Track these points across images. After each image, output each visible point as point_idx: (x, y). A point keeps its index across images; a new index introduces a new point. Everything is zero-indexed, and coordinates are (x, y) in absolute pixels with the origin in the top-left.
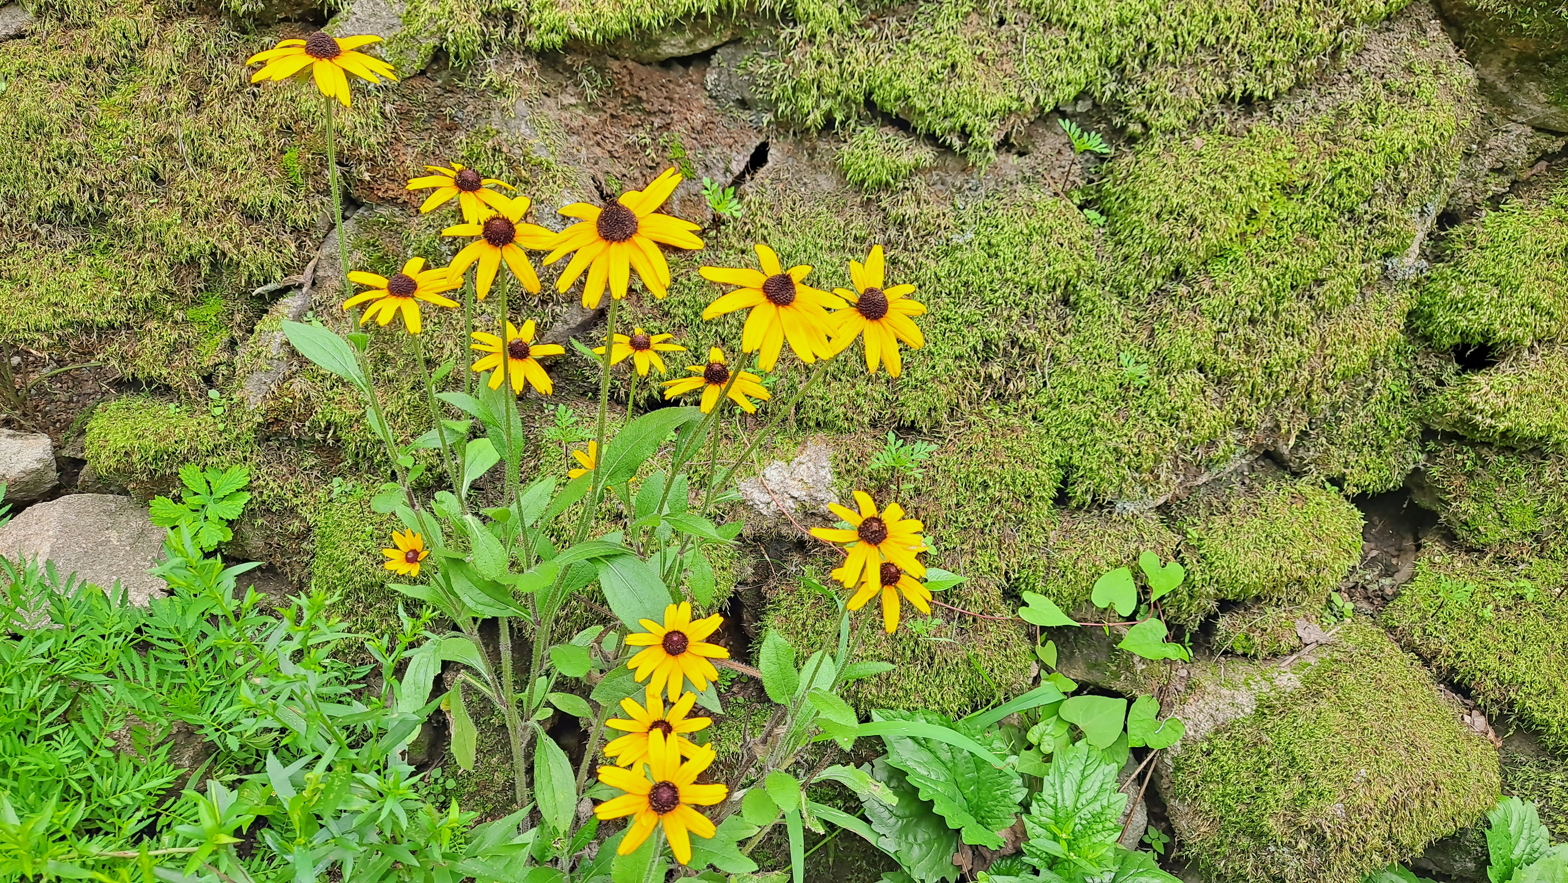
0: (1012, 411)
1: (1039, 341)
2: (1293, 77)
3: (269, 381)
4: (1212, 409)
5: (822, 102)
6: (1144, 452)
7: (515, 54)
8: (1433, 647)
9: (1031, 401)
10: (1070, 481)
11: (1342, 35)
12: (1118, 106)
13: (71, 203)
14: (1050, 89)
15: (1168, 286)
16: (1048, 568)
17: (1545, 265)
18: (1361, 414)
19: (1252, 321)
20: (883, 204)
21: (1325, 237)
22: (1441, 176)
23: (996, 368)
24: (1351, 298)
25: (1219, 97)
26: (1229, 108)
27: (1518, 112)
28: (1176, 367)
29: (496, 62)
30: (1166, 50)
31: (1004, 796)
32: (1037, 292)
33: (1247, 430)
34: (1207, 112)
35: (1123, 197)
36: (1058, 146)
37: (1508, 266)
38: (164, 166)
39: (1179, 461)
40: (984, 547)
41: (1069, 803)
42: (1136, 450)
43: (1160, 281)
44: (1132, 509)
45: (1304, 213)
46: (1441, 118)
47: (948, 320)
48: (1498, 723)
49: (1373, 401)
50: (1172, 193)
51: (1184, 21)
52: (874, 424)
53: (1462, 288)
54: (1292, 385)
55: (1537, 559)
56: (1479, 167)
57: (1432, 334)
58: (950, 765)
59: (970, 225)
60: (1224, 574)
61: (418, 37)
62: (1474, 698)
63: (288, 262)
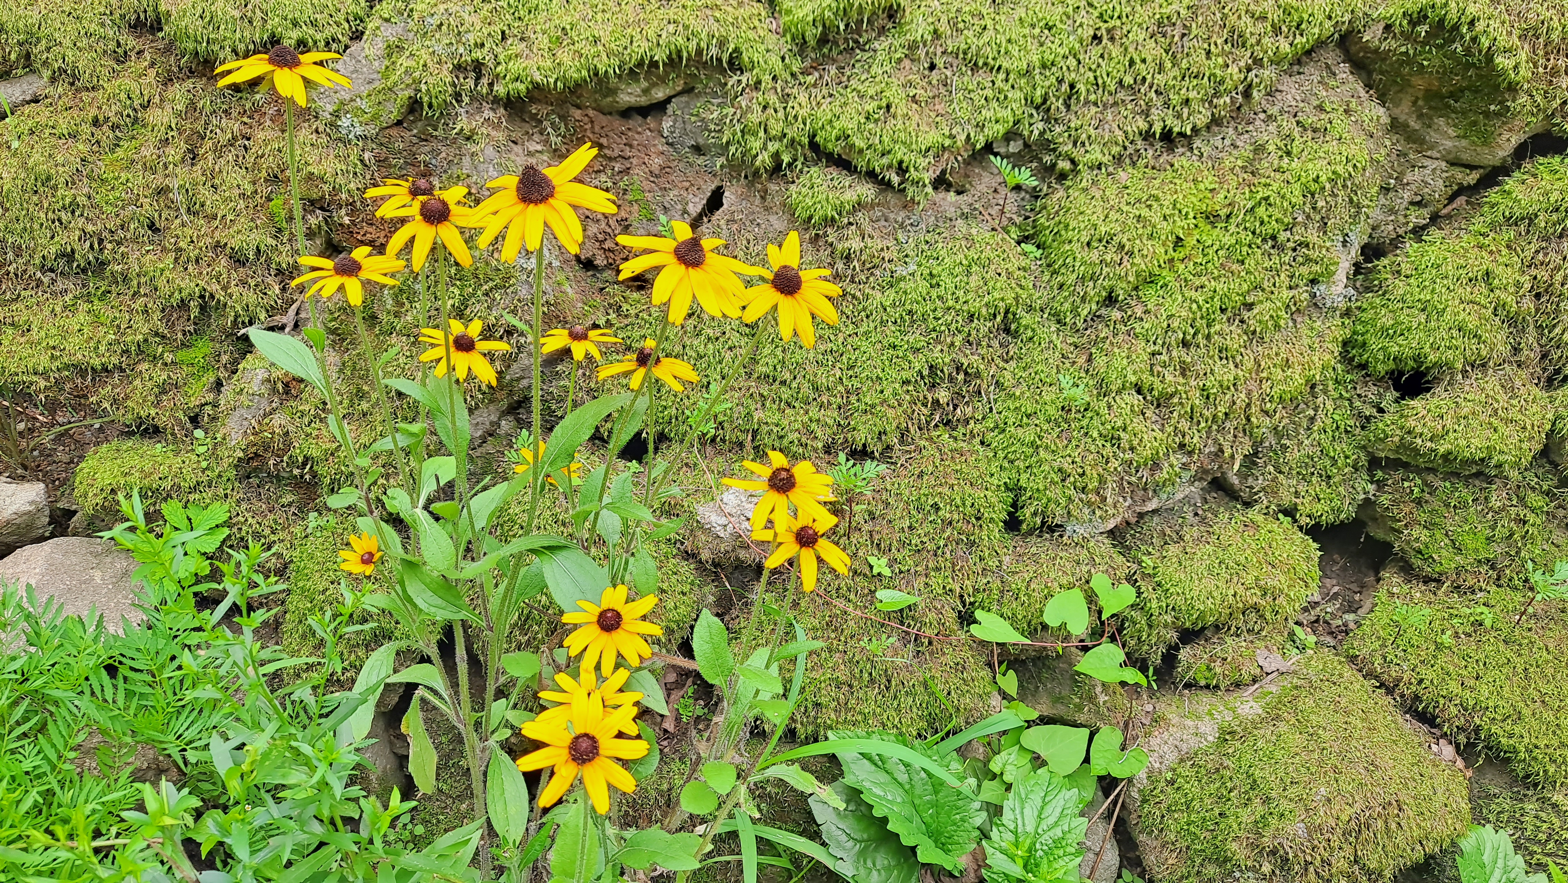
0: (961, 437)
1: (982, 367)
2: (1209, 114)
3: (250, 417)
4: (1153, 430)
5: (770, 144)
6: (1088, 472)
7: (484, 104)
8: (1394, 674)
9: (979, 426)
10: (1020, 504)
11: (1251, 75)
12: (1047, 145)
13: (73, 251)
14: (980, 127)
15: (1103, 311)
16: (1002, 592)
17: (1469, 289)
18: (1306, 442)
19: (1185, 344)
20: (830, 239)
21: (1250, 263)
22: (1358, 206)
23: (943, 394)
24: (1282, 323)
25: (1141, 134)
26: (1152, 145)
27: (1431, 148)
28: (1114, 388)
29: (467, 112)
30: (1088, 90)
31: (963, 820)
32: (978, 319)
33: (1190, 453)
34: (1131, 150)
35: (1056, 230)
36: (994, 185)
37: (1433, 290)
38: (160, 216)
39: (1125, 483)
40: (938, 569)
41: (1030, 828)
42: (1080, 471)
43: (1094, 307)
44: (1082, 531)
45: (1228, 240)
46: (1353, 150)
47: (894, 347)
48: (1466, 752)
49: (1315, 428)
50: (1100, 222)
51: (1103, 64)
52: (827, 449)
53: (1391, 315)
54: (1230, 407)
55: (1494, 587)
56: (1399, 201)
57: (1367, 362)
58: (907, 787)
59: (912, 258)
60: (1180, 600)
61: (395, 89)
62: (1439, 726)
63: (273, 303)
